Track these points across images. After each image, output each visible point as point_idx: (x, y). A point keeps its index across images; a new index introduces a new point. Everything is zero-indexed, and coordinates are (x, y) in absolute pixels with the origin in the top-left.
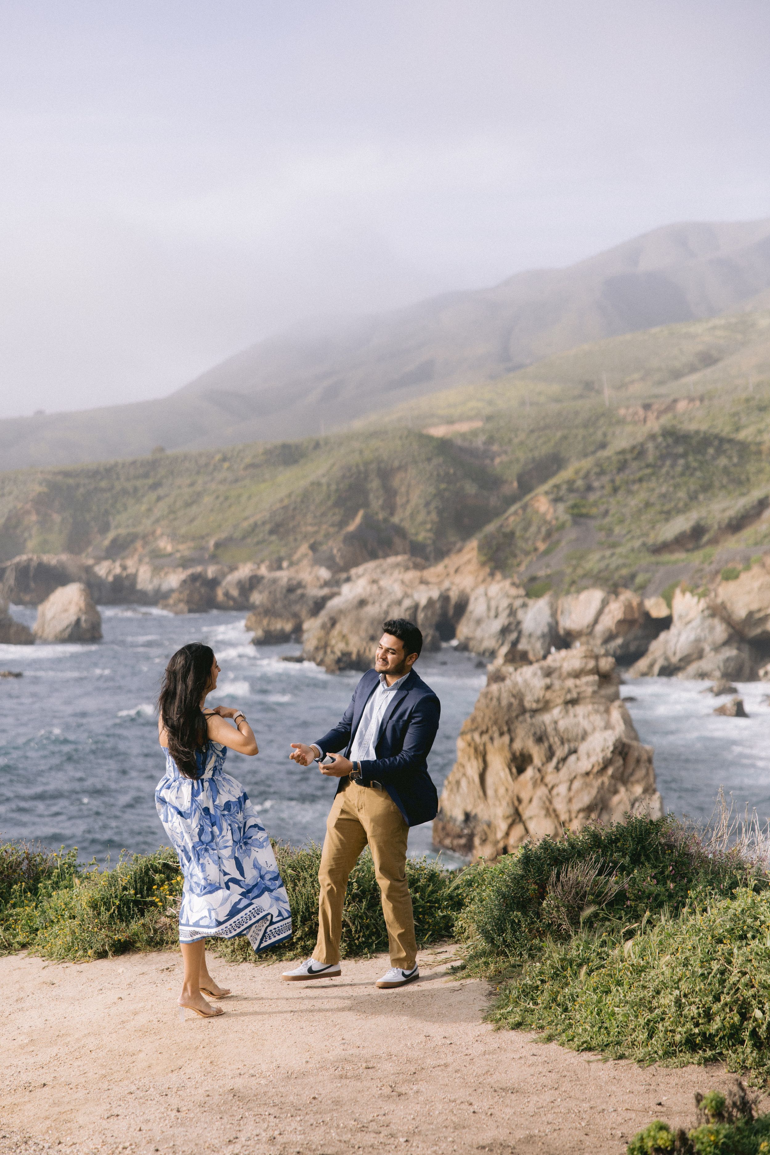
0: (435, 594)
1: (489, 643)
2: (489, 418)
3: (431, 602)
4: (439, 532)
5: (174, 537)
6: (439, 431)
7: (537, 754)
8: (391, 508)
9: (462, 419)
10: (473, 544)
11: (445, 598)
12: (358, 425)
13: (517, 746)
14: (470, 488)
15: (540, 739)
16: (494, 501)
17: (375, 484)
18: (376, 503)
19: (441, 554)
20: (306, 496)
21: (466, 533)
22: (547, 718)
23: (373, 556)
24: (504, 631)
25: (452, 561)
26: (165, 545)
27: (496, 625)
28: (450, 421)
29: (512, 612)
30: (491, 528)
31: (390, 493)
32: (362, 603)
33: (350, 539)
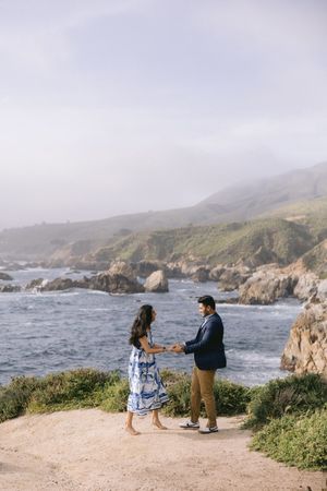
0: (286, 277)
1: (305, 295)
2: (308, 215)
3: (284, 280)
4: (289, 255)
5: (194, 255)
6: (289, 219)
7: (320, 336)
8: (271, 246)
9: (298, 215)
10: (301, 259)
11: (290, 279)
12: (261, 216)
13: (312, 333)
14: (301, 239)
15: (321, 331)
16: (309, 244)
17: (266, 238)
18: (266, 244)
19: (289, 263)
20: (241, 241)
21: (298, 255)
22: (323, 323)
23: (265, 263)
24: (311, 291)
25: (293, 265)
26: (191, 257)
27: (308, 289)
28: (294, 215)
29: (314, 284)
30: (307, 254)
31: (272, 241)
32: (260, 280)
33: (256, 257)
